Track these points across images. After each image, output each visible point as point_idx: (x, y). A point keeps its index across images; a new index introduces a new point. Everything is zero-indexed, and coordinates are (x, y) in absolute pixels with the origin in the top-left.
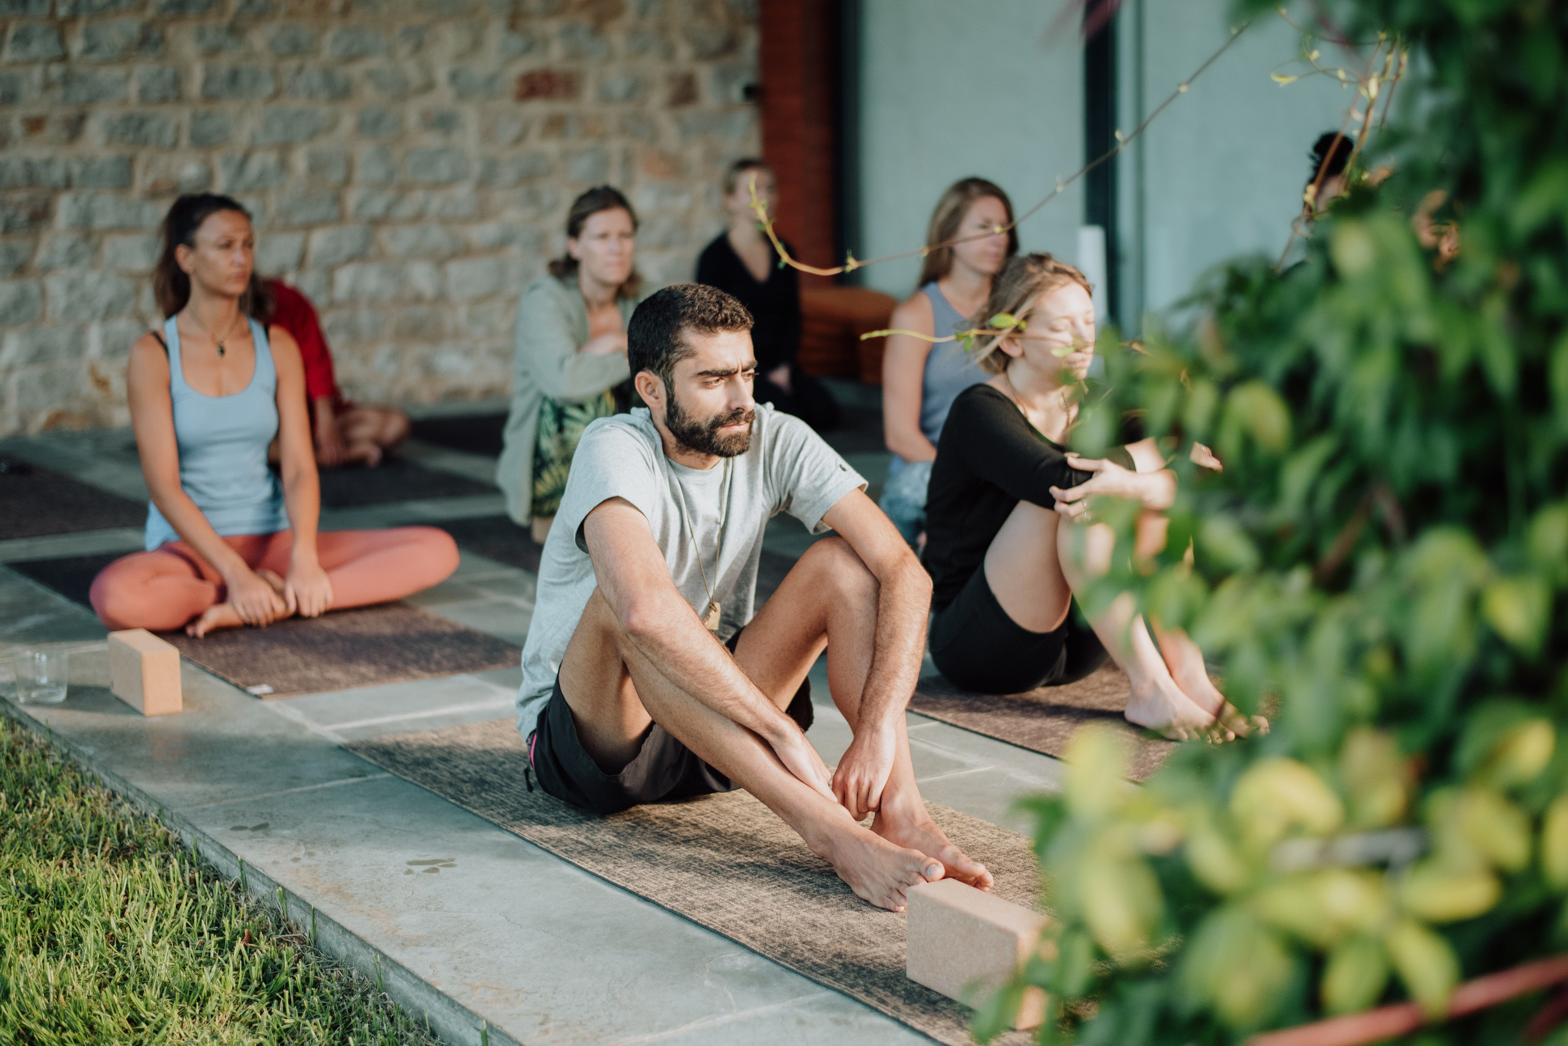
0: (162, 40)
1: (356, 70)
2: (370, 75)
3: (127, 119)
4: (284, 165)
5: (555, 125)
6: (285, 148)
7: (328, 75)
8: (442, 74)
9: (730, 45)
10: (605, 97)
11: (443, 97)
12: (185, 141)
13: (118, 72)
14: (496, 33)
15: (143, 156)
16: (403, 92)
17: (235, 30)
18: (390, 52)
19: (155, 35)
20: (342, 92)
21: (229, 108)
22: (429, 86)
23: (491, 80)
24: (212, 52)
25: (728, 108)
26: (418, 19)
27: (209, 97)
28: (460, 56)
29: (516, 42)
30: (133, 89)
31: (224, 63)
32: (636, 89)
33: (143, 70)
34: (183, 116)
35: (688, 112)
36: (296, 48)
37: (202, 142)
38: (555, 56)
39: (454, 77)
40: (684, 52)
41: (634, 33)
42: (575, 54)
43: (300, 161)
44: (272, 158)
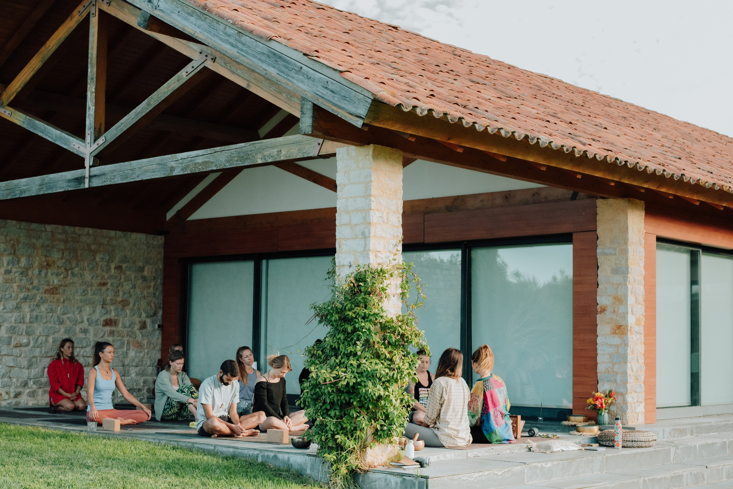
0: (21, 307)
1: (65, 317)
2: (68, 318)
3: (11, 327)
4: (46, 340)
5: (112, 333)
6: (47, 336)
7: (59, 318)
8: (85, 319)
9: (155, 314)
10: (124, 327)
11: (85, 325)
12: (24, 333)
13: (10, 315)
14: (99, 309)
15: (14, 337)
16: (76, 322)
17: (38, 306)
18: (74, 313)
19: (19, 306)
20: (61, 322)
21: (35, 325)
22: (83, 322)
23: (97, 321)
24: (32, 311)
25: (154, 330)
26: (80, 305)
27: (31, 322)
28: (90, 314)
29: (104, 311)
30: (13, 319)
31: (35, 314)
32: (132, 324)
33: (16, 314)
34: (24, 327)
35: (144, 331)
36: (52, 311)
37: (28, 334)
38: (113, 315)
39: (88, 320)
40: (144, 315)
41: (132, 310)
42: (117, 315)
43: (50, 340)
44: (44, 338)
